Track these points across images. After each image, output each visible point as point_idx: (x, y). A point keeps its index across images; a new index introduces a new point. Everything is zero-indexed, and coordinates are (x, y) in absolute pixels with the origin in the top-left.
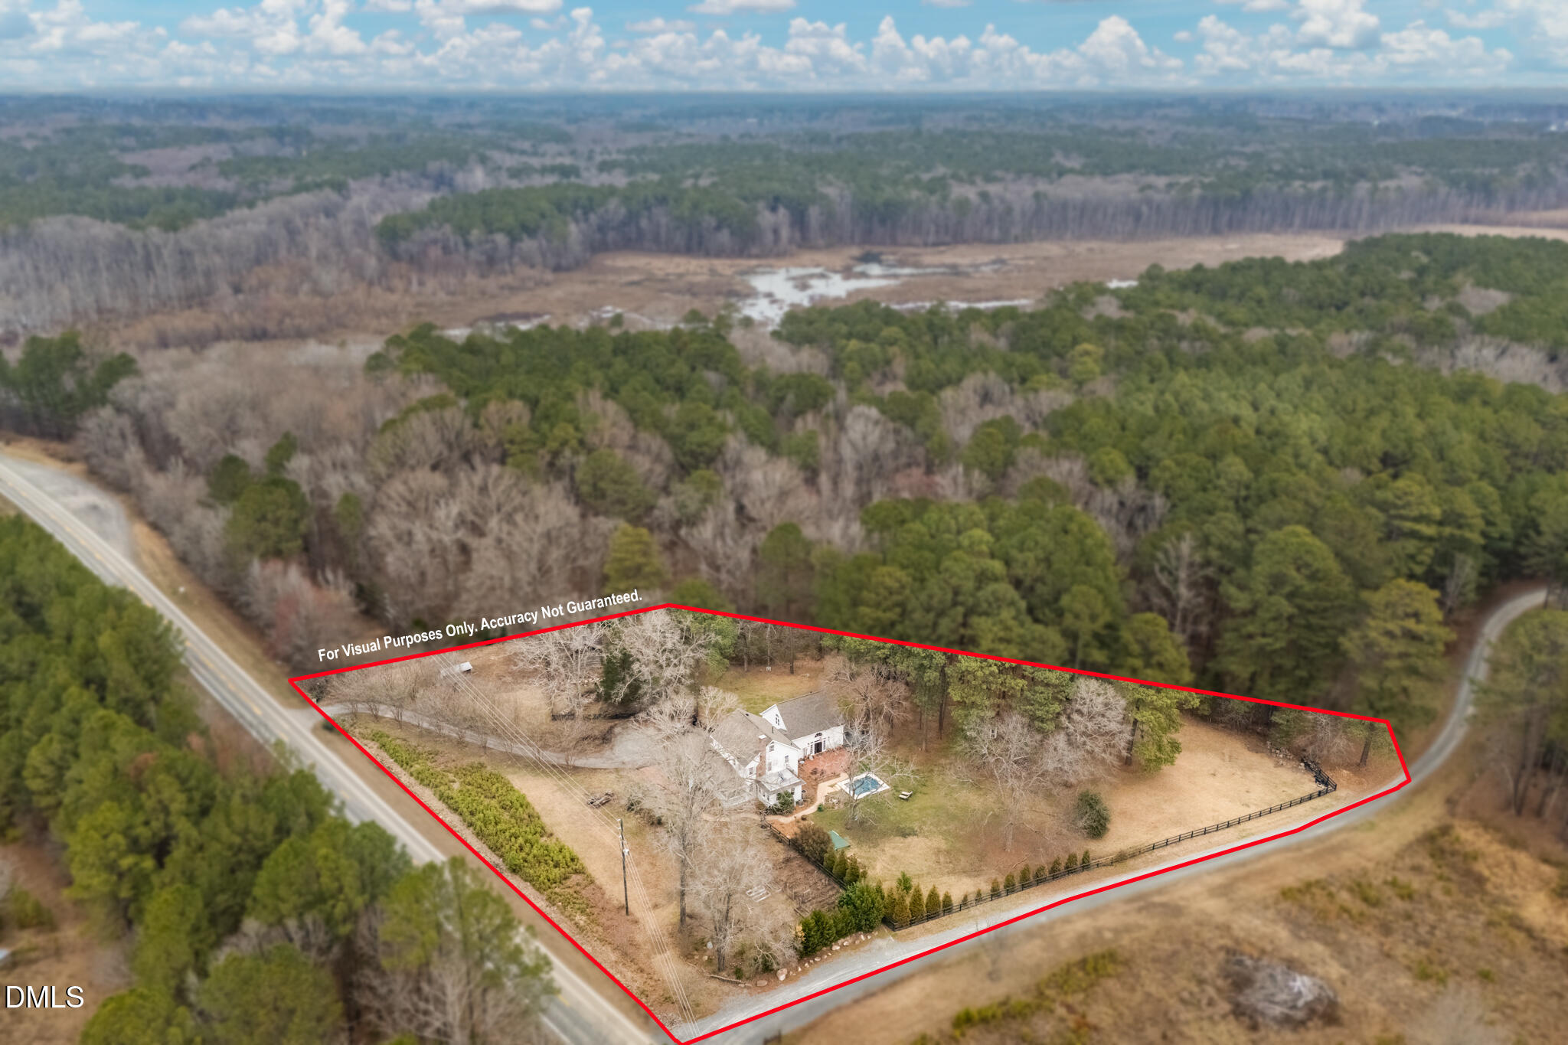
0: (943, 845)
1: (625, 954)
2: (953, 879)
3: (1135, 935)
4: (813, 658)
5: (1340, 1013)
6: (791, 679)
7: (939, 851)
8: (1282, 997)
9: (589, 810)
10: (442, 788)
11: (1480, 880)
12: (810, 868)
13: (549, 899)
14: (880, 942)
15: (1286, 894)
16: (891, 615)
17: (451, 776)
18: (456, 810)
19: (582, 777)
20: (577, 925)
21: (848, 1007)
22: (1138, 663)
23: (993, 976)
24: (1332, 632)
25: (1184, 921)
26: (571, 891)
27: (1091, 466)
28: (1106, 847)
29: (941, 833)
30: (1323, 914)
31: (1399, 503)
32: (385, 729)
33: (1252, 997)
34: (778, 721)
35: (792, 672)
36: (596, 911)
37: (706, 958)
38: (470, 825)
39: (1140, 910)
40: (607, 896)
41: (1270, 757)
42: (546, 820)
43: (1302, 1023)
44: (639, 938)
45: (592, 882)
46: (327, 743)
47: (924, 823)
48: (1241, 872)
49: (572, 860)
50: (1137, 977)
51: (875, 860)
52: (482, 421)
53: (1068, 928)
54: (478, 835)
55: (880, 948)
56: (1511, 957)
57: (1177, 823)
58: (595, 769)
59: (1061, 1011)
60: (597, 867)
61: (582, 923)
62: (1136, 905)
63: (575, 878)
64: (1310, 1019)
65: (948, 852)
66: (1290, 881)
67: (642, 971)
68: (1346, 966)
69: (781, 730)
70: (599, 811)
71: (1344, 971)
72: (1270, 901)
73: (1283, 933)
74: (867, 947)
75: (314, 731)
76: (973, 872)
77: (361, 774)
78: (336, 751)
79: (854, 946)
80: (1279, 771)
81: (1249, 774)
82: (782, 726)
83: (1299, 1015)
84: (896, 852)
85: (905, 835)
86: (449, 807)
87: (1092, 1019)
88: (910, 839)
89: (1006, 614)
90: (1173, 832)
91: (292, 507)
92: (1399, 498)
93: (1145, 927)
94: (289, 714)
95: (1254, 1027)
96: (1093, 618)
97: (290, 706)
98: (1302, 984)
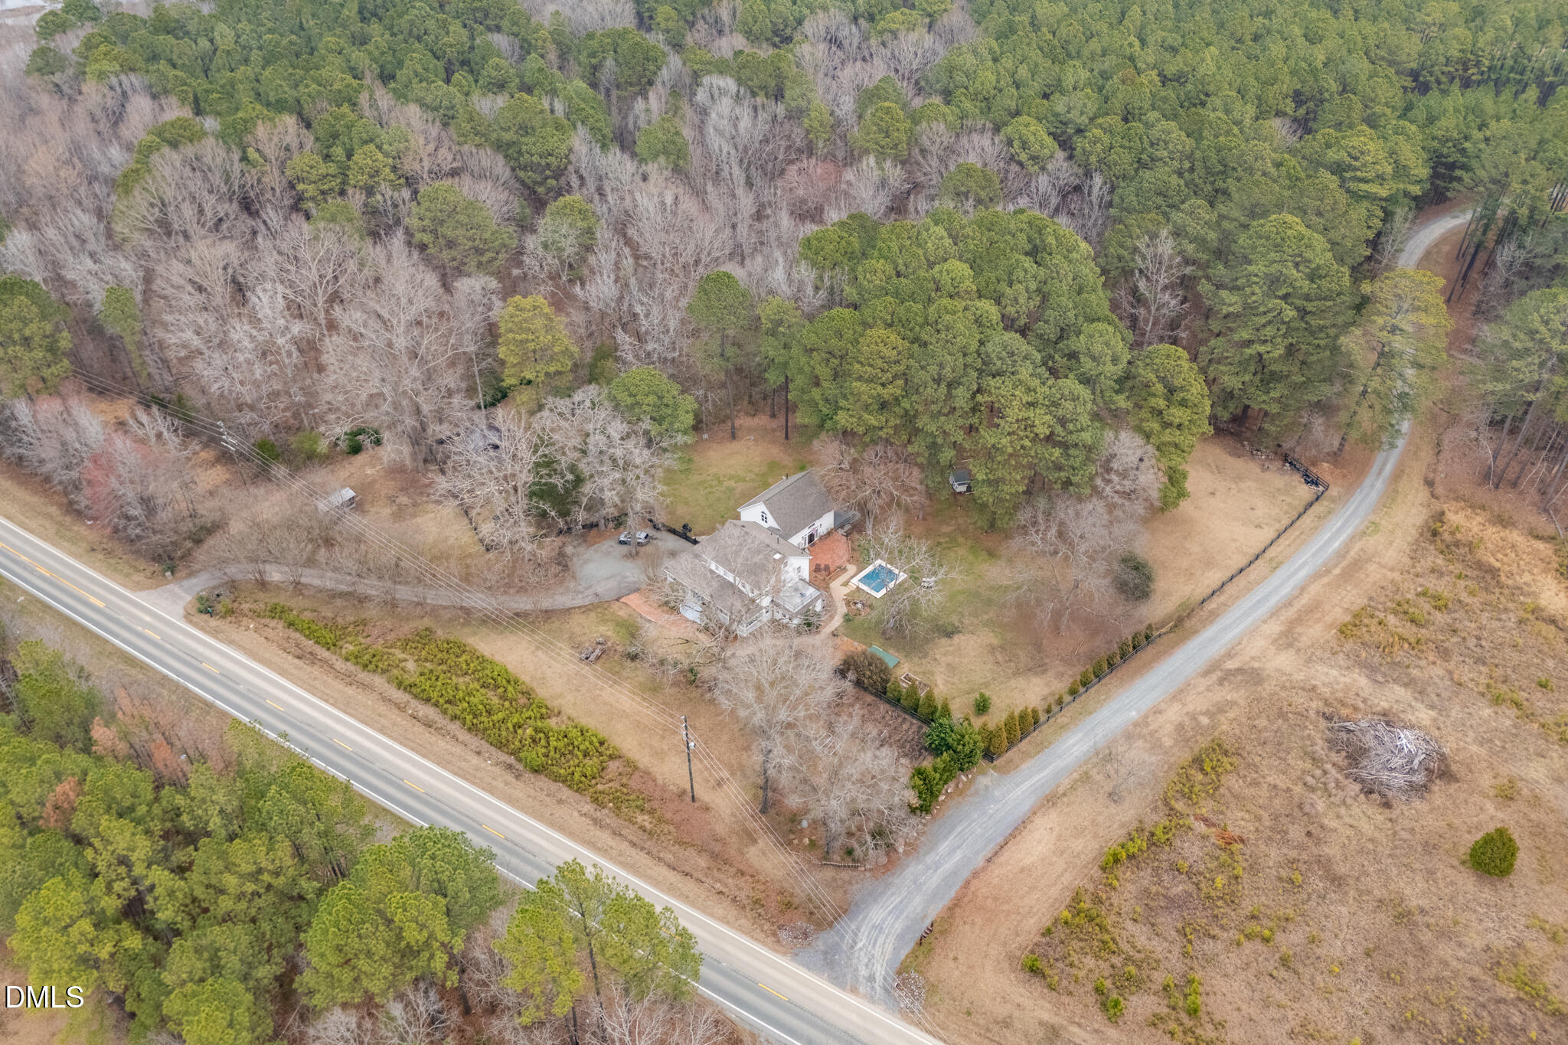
0: (995, 641)
1: (714, 856)
2: (1020, 682)
3: (1231, 715)
4: (747, 414)
5: (1454, 767)
6: (735, 446)
7: (992, 649)
8: (1397, 762)
9: (586, 670)
10: (395, 672)
11: (1493, 572)
12: (869, 698)
13: (595, 800)
14: (983, 781)
15: (1343, 631)
16: (894, 390)
17: (399, 654)
18: (428, 700)
19: (556, 625)
20: (643, 829)
21: (984, 869)
22: (1162, 403)
23: (1114, 796)
24: (1332, 331)
25: (1268, 688)
26: (615, 785)
27: (1010, 143)
28: (1158, 609)
29: (985, 624)
30: (1384, 648)
31: (1357, 164)
32: (282, 600)
33: (1371, 768)
34: (764, 519)
35: (734, 436)
36: (656, 804)
37: (806, 841)
38: (454, 718)
39: (1221, 682)
40: (660, 782)
41: (1253, 459)
42: (542, 693)
43: (1425, 787)
44: (721, 829)
45: (636, 768)
46: (215, 633)
47: (962, 614)
48: (1291, 613)
49: (602, 743)
50: (1255, 767)
51: (932, 673)
52: (252, 153)
53: (1161, 719)
54: (469, 730)
55: (987, 788)
56: (1553, 657)
57: (1209, 563)
58: (569, 609)
59: (1201, 827)
60: (629, 743)
61: (648, 826)
62: (1214, 677)
63: (613, 766)
64: (1431, 781)
65: (1002, 648)
66: (1338, 615)
67: (743, 874)
68: (1432, 707)
69: (770, 529)
70: (598, 667)
71: (1433, 713)
72: (1334, 644)
73: (1360, 681)
74: (972, 789)
75: (188, 617)
76: (1038, 668)
77: (283, 672)
78: (231, 643)
79: (960, 792)
80: (1267, 475)
81: (1242, 485)
82: (772, 522)
83: (1419, 778)
84: (950, 659)
85: (949, 635)
86: (416, 697)
87: (1234, 831)
88: (956, 638)
89: (1025, 371)
90: (1214, 578)
91: (44, 317)
92: (1356, 159)
93: (1234, 703)
94: (142, 598)
95: (1387, 805)
96: (1115, 360)
97: (138, 587)
98: (1407, 740)
